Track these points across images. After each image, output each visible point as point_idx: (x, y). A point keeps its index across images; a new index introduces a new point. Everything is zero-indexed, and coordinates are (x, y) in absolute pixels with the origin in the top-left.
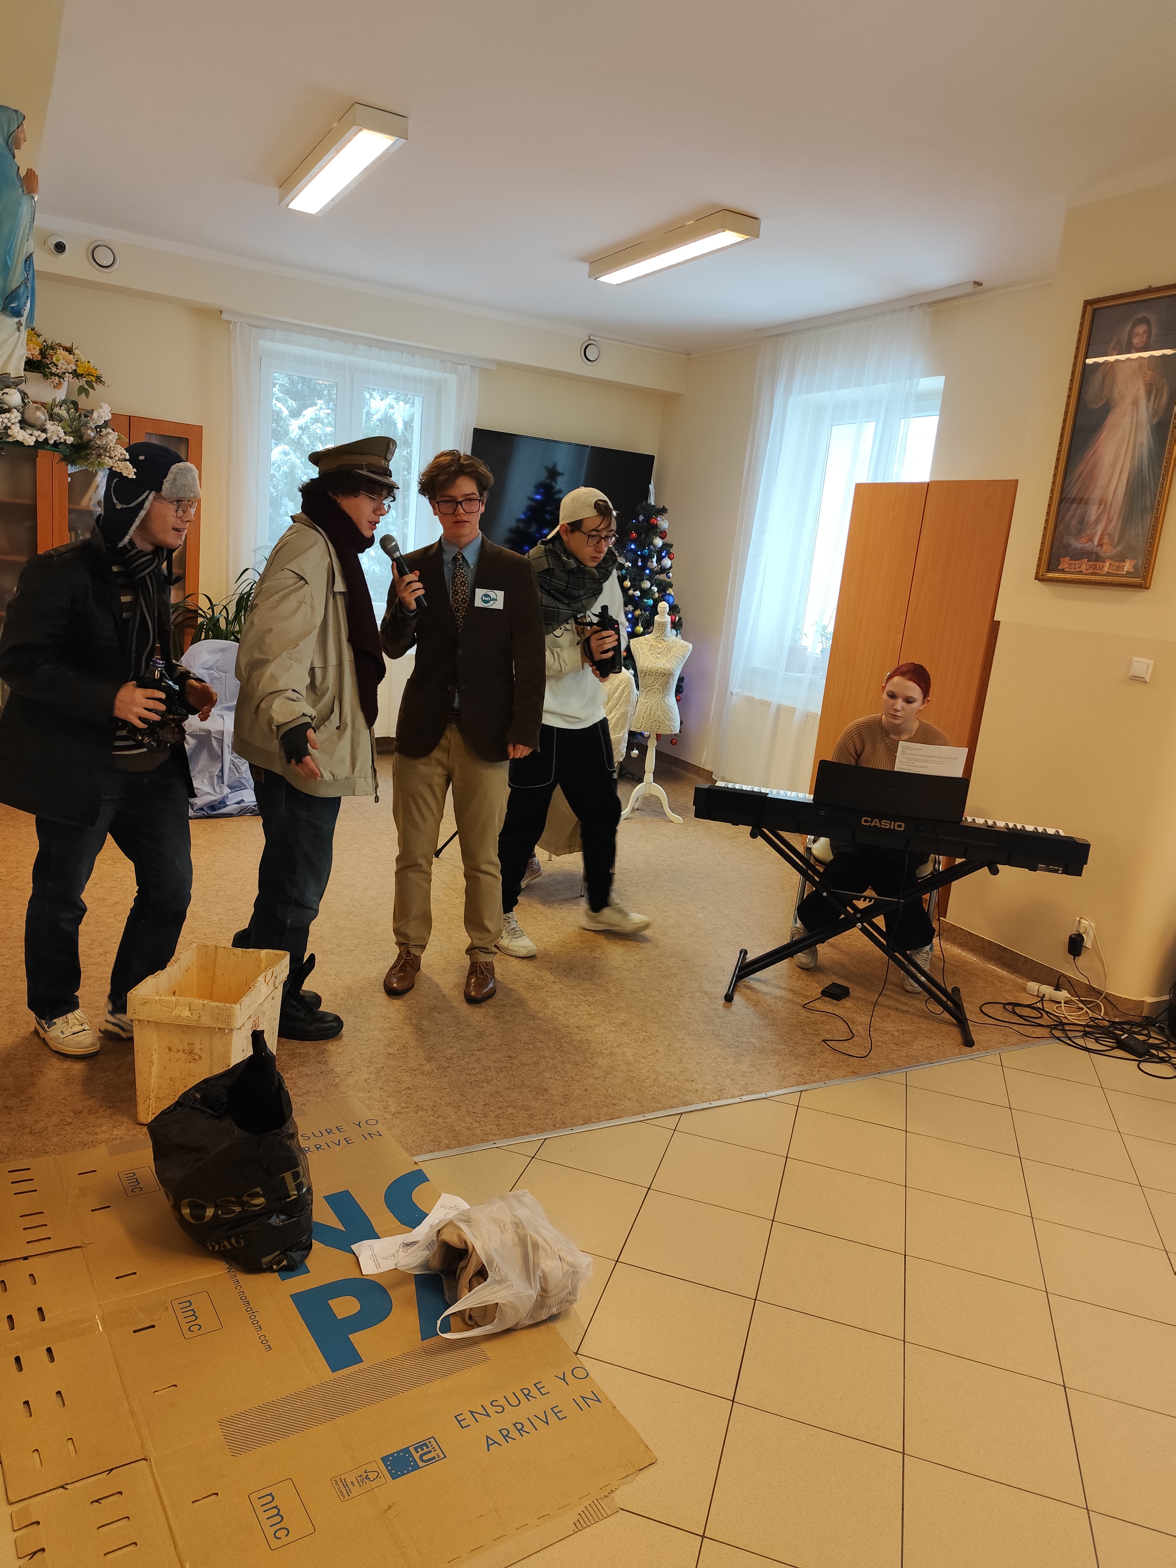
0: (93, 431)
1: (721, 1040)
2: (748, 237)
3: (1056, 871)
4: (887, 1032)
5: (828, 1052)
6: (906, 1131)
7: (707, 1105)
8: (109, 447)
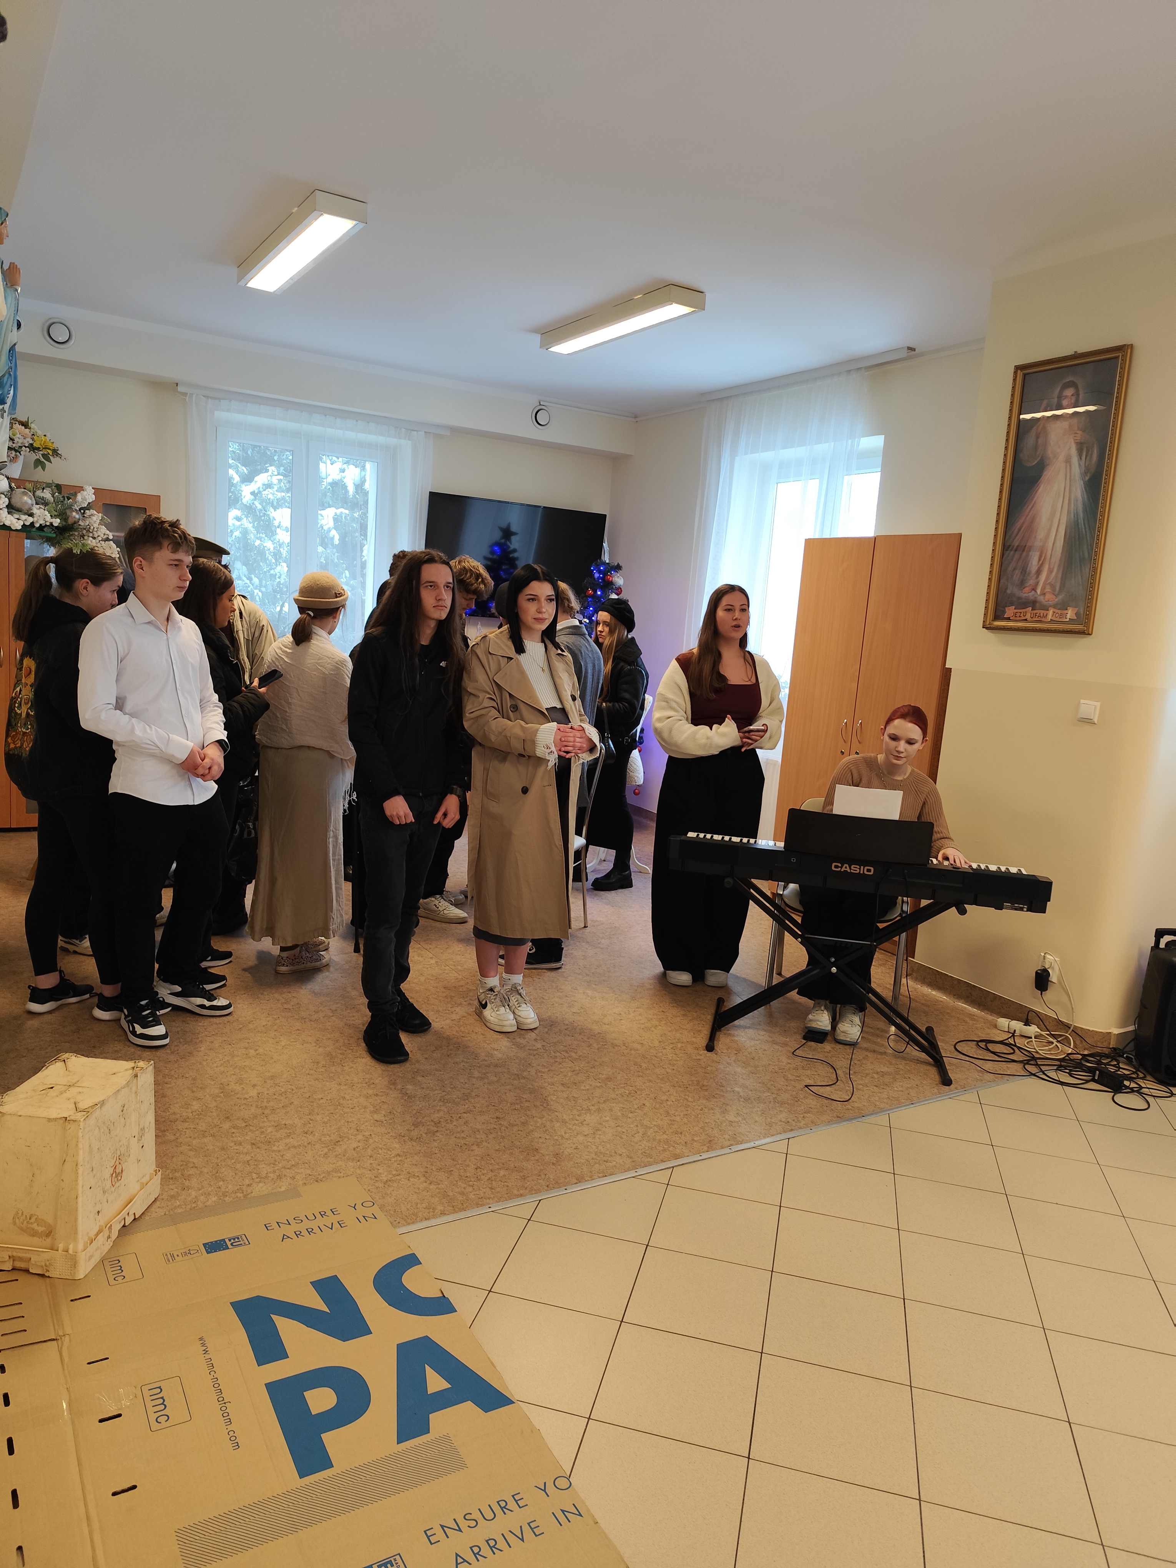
0: (78, 513)
1: (706, 1090)
2: (694, 309)
3: (1021, 909)
4: (867, 1075)
5: (811, 1097)
6: (894, 1174)
7: (697, 1157)
8: (92, 528)
